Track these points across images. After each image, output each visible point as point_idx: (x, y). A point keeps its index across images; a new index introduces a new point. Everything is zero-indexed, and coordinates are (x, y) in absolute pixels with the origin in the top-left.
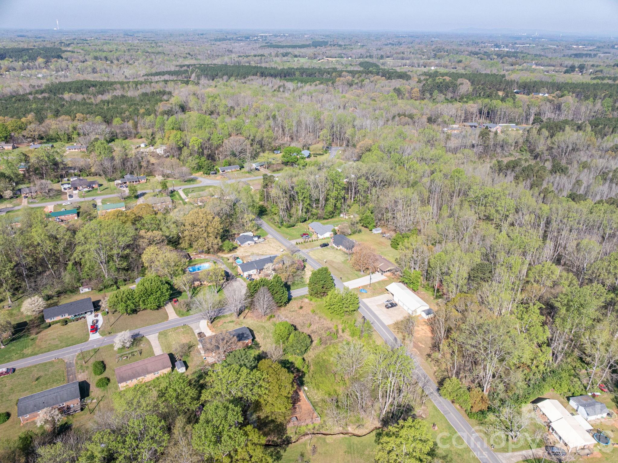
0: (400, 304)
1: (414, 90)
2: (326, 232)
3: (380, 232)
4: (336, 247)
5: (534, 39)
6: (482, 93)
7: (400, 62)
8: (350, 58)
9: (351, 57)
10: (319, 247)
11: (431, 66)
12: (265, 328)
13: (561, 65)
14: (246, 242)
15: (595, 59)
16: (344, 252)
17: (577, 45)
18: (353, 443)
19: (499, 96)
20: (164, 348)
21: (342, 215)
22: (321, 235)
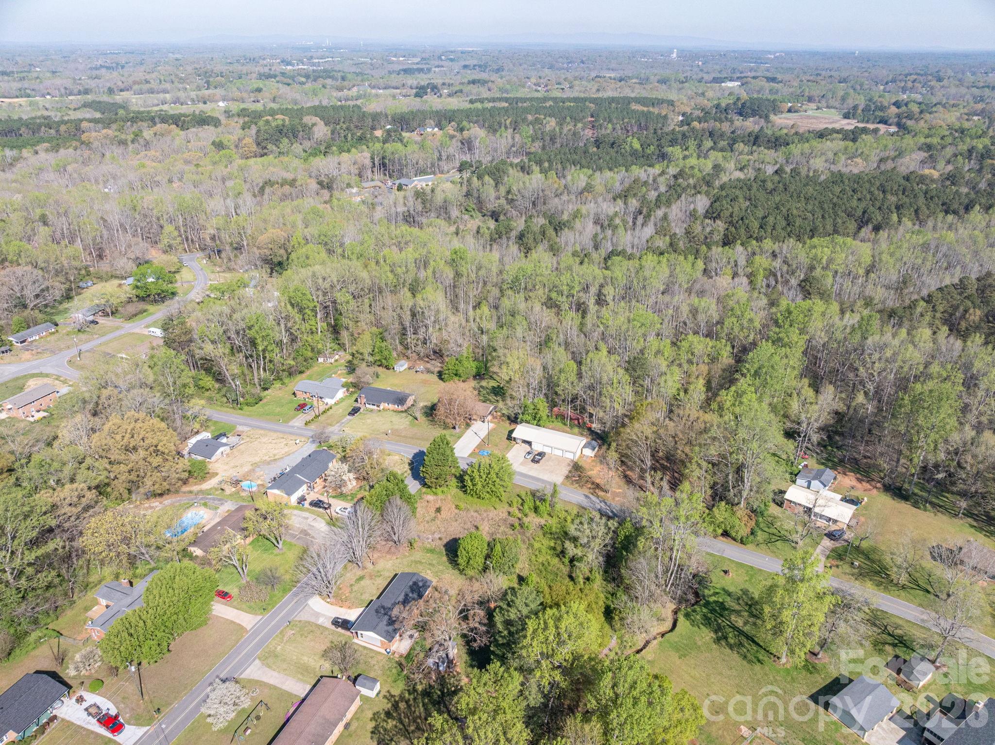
0: (547, 450)
1: (244, 142)
2: (337, 390)
3: (406, 366)
4: (375, 407)
5: (329, 49)
6: (349, 135)
7: (153, 99)
8: (48, 97)
9: (49, 94)
10: (348, 417)
11: (217, 101)
12: (420, 562)
13: (404, 85)
14: (216, 451)
15: (429, 76)
16: (394, 411)
17: (395, 56)
18: (676, 642)
19: (377, 137)
20: (300, 676)
21: (321, 360)
22: (332, 398)
